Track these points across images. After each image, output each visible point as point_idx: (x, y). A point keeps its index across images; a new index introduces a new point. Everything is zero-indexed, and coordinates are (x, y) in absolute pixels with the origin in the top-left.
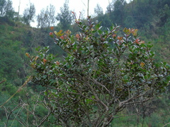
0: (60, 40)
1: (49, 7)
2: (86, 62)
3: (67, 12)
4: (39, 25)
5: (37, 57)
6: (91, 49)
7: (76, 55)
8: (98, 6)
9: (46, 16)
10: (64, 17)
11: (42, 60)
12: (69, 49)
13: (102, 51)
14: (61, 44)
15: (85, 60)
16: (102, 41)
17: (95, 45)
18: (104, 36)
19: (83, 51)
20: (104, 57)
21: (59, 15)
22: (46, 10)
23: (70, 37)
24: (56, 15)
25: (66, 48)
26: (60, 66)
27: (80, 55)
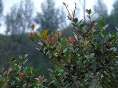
0: (45, 45)
1: (24, 3)
2: (83, 78)
3: (52, 12)
4: (8, 30)
5: (10, 69)
6: (91, 60)
7: (68, 67)
8: (100, 3)
9: (19, 16)
10: (48, 19)
11: (18, 75)
12: (59, 58)
13: (107, 62)
14: (47, 51)
15: (81, 76)
16: (108, 47)
17: (97, 53)
18: (110, 40)
19: (78, 62)
20: (111, 71)
21: (39, 15)
22: (18, 7)
23: (59, 40)
24: (34, 15)
25: (53, 57)
26: (44, 84)
27: (75, 68)
